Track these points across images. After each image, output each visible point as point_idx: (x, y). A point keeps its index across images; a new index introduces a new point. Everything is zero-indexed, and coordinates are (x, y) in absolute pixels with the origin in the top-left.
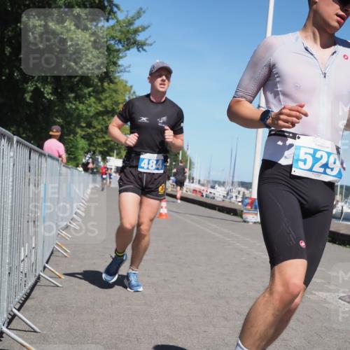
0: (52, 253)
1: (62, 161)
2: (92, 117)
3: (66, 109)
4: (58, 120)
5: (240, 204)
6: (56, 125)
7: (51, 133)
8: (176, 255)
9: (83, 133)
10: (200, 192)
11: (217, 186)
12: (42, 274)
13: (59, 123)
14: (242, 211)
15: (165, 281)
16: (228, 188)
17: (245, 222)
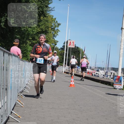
0: (15, 105)
1: (20, 57)
2: (35, 35)
3: (22, 30)
4: (18, 36)
5: (112, 79)
6: (16, 39)
7: (14, 43)
8: (79, 106)
9: (31, 43)
10: (91, 73)
11: (100, 70)
12: (10, 116)
13: (18, 38)
14: (113, 83)
15: (74, 119)
16: (106, 71)
17: (115, 88)
